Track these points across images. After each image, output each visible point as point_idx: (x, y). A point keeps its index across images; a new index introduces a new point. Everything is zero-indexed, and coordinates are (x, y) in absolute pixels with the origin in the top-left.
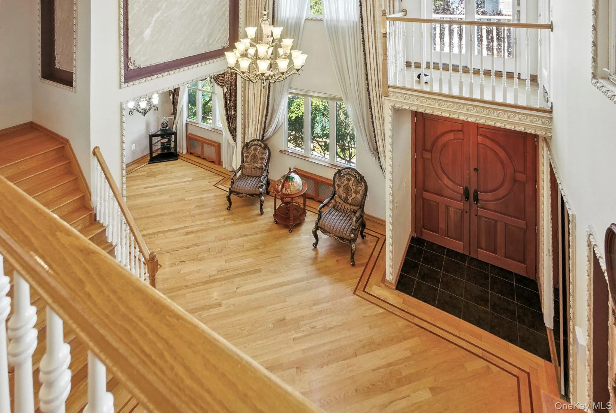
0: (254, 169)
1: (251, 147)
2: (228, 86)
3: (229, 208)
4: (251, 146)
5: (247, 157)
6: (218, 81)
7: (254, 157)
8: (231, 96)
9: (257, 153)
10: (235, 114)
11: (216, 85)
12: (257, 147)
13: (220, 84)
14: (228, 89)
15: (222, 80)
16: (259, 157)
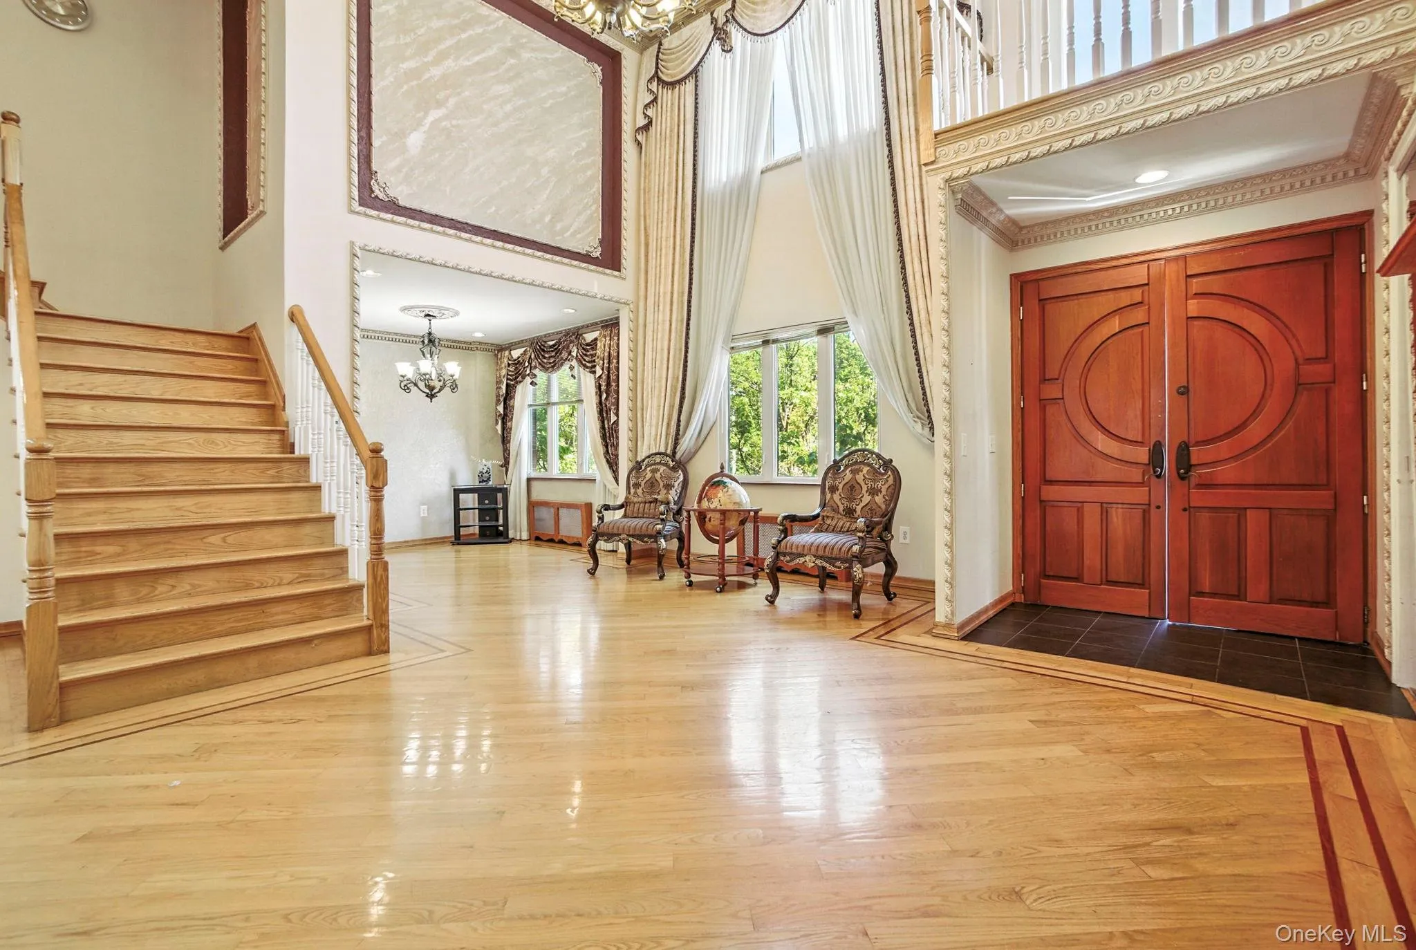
0: (651, 502)
1: (646, 468)
2: (603, 364)
3: (592, 572)
4: (647, 466)
5: (637, 485)
6: (585, 360)
7: (652, 484)
8: (608, 385)
9: (658, 476)
10: (616, 422)
11: (581, 369)
12: (659, 467)
13: (588, 364)
14: (603, 369)
15: (592, 355)
16: (662, 484)
